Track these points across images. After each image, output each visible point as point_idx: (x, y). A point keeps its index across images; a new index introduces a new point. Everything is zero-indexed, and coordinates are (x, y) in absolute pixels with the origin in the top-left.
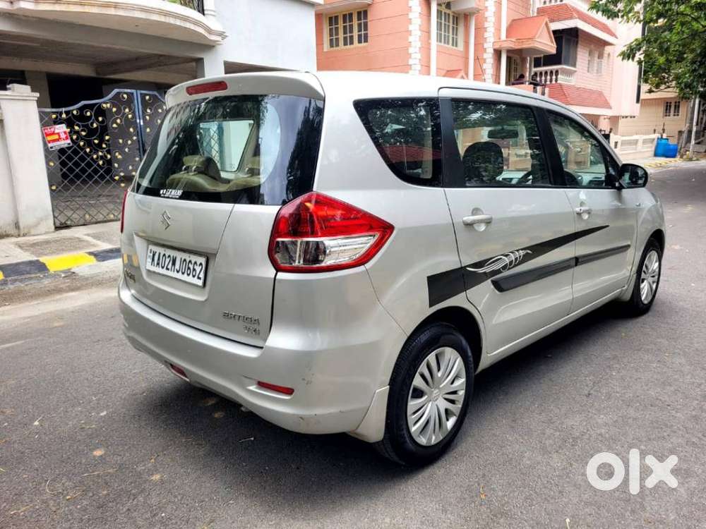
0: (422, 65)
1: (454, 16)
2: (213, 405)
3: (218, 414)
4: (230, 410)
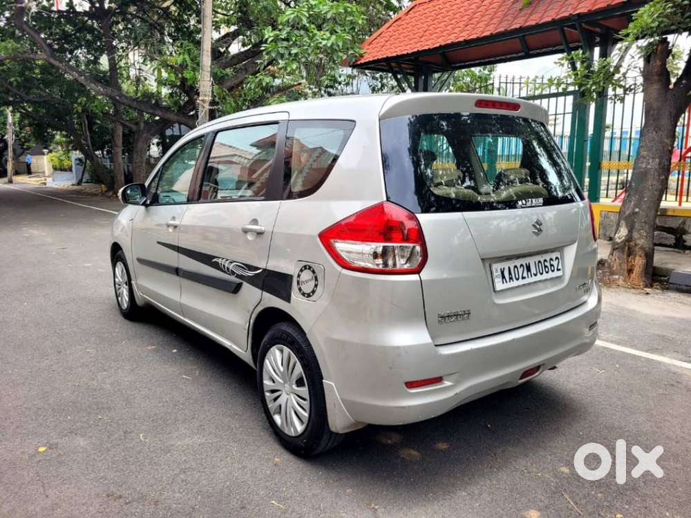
2: (418, 451)
3: (442, 446)
4: (432, 440)
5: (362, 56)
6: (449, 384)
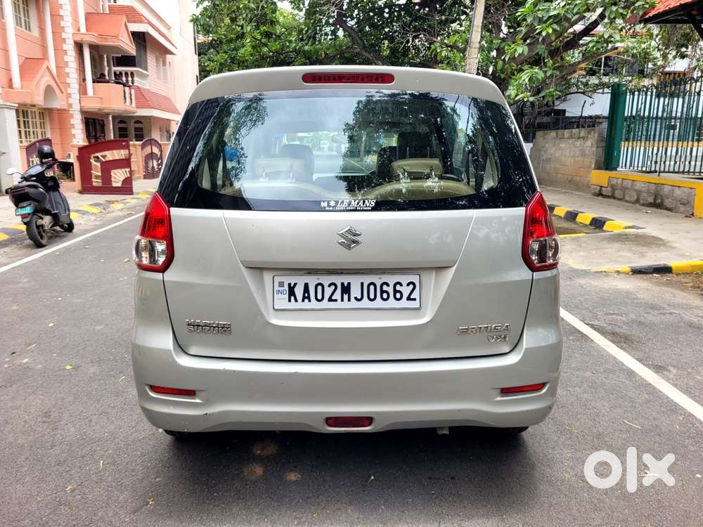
2: (264, 471)
3: (293, 477)
4: (295, 467)
5: (653, 6)
6: (198, 401)
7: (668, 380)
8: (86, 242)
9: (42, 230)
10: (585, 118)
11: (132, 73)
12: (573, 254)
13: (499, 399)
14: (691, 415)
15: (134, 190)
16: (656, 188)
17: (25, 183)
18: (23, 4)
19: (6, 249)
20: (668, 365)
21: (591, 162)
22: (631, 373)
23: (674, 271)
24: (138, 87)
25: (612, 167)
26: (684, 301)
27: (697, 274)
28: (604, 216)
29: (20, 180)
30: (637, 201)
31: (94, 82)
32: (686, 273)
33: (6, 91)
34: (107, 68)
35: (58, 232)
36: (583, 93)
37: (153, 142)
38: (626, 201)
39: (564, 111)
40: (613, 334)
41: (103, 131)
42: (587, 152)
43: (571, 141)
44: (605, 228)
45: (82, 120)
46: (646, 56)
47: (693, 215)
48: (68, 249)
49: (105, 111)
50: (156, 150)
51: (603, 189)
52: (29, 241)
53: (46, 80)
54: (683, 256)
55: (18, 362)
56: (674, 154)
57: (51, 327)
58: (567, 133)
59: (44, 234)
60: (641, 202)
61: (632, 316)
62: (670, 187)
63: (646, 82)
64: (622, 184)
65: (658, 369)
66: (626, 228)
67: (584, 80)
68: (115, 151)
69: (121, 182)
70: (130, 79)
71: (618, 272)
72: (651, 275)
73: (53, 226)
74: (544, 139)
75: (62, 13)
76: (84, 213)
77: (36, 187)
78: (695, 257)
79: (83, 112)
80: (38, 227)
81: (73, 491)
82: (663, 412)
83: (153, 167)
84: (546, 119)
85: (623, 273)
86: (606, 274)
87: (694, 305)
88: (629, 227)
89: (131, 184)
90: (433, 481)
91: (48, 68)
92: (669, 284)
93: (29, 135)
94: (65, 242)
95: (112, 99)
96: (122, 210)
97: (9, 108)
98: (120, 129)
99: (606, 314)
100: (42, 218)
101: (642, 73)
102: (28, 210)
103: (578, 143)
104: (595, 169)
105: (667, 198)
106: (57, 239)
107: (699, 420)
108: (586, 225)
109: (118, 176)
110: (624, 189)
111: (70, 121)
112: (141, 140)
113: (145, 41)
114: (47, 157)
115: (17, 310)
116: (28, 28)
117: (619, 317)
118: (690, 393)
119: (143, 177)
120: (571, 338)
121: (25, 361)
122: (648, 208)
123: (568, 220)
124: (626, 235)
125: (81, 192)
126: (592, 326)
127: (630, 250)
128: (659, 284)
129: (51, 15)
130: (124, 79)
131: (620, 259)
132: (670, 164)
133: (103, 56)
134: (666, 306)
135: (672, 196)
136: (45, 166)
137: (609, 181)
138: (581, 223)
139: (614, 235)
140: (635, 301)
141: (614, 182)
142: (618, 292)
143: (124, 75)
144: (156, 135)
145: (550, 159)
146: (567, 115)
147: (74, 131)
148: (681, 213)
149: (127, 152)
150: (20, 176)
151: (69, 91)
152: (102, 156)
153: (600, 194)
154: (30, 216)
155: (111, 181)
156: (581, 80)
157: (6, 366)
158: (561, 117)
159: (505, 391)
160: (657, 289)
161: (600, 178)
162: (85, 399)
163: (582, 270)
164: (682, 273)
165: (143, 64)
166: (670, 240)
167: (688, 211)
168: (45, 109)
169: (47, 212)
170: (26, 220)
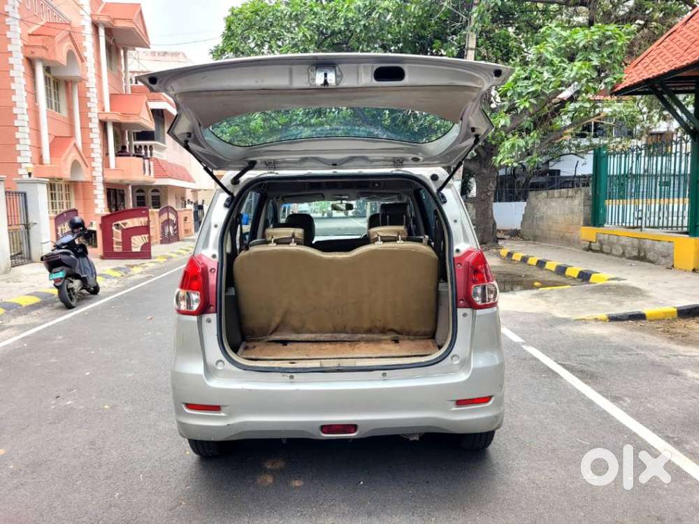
0: (30, 128)
1: (54, 82)
2: (274, 481)
3: (297, 483)
4: (299, 477)
5: (620, 81)
6: (222, 414)
7: (621, 407)
8: (112, 303)
9: (72, 293)
10: (579, 177)
11: (151, 147)
12: (558, 305)
13: (454, 409)
14: (635, 434)
15: (153, 254)
16: (639, 242)
17: (57, 251)
18: (54, 89)
19: (39, 311)
20: (623, 396)
21: (580, 219)
22: (590, 403)
23: (648, 317)
24: (156, 159)
25: (600, 223)
26: (652, 344)
27: (669, 320)
28: (590, 269)
29: (54, 248)
30: (623, 255)
31: (116, 155)
32: (658, 319)
33: (37, 167)
34: (128, 143)
35: (84, 295)
36: (576, 154)
37: (170, 209)
38: (613, 255)
39: (559, 171)
40: (581, 371)
41: (123, 199)
42: (576, 210)
43: (560, 200)
44: (591, 280)
45: (104, 190)
46: (633, 120)
47: (673, 266)
48: (95, 310)
49: (126, 182)
50: (172, 217)
51: (592, 244)
52: (60, 304)
53: (73, 156)
54: (656, 303)
55: (62, 404)
56: (657, 210)
57: (88, 375)
58: (556, 192)
59: (74, 297)
60: (627, 255)
61: (602, 357)
62: (651, 241)
63: (635, 143)
64: (609, 239)
65: (615, 399)
66: (609, 280)
67: (576, 142)
68: (135, 220)
69: (140, 248)
70: (149, 151)
71: (596, 320)
72: (626, 322)
73: (81, 289)
74: (536, 198)
75: (88, 95)
76: (107, 277)
77: (68, 254)
78: (667, 305)
79: (105, 183)
80: (68, 290)
81: (120, 496)
82: (612, 433)
83: (169, 233)
84: (541, 179)
85: (601, 320)
86: (585, 321)
87: (661, 347)
88: (613, 279)
89: (150, 249)
90: (411, 484)
91: (75, 144)
92: (642, 329)
93: (56, 206)
94: (91, 303)
95: (133, 171)
96: (141, 273)
97: (42, 183)
98: (138, 197)
99: (579, 356)
100: (72, 282)
101: (630, 135)
102: (61, 275)
103: (567, 202)
104: (584, 226)
105: (650, 252)
106: (84, 301)
107: (641, 438)
108: (574, 278)
109: (137, 242)
110: (611, 244)
111: (93, 192)
112: (159, 208)
113: (163, 117)
114: (77, 227)
115: (56, 363)
116: (58, 109)
117: (589, 358)
118: (638, 417)
119: (159, 242)
120: (543, 375)
121: (69, 403)
122: (633, 261)
123: (558, 274)
124: (608, 286)
125: (102, 258)
126: (564, 366)
127: (609, 300)
128: (631, 330)
129: (79, 97)
130: (143, 151)
131: (599, 308)
132: (654, 220)
133: (124, 132)
134: (634, 348)
135: (654, 250)
136: (76, 235)
137: (597, 236)
138: (570, 276)
139: (597, 286)
140: (608, 344)
141: (601, 237)
142: (594, 337)
143: (143, 148)
144: (172, 203)
145: (543, 217)
146: (562, 174)
147: (96, 201)
148: (663, 265)
149: (146, 219)
150: (53, 244)
151: (94, 164)
152: (123, 224)
153: (589, 249)
154: (62, 281)
155: (131, 247)
156: (573, 142)
157: (53, 407)
158: (556, 176)
159: (460, 403)
160: (630, 333)
161: (589, 233)
162: (123, 431)
163: (564, 319)
164: (656, 320)
165: (161, 138)
166: (648, 289)
167: (669, 263)
168: (71, 182)
169: (77, 277)
170: (58, 284)
